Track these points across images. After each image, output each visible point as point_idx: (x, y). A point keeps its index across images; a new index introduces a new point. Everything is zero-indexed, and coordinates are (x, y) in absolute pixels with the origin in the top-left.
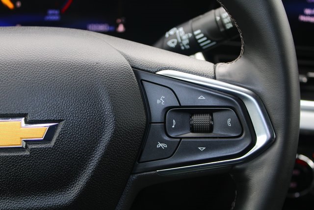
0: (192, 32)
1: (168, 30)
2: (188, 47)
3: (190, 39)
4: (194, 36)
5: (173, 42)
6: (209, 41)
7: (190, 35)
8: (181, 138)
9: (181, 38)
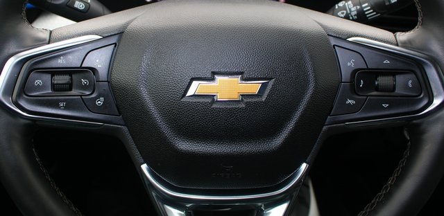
0: (361, 5)
1: (338, 3)
2: (356, 17)
3: (358, 11)
4: (362, 8)
5: (343, 13)
6: (375, 13)
7: (358, 7)
8: (367, 96)
9: (350, 9)
